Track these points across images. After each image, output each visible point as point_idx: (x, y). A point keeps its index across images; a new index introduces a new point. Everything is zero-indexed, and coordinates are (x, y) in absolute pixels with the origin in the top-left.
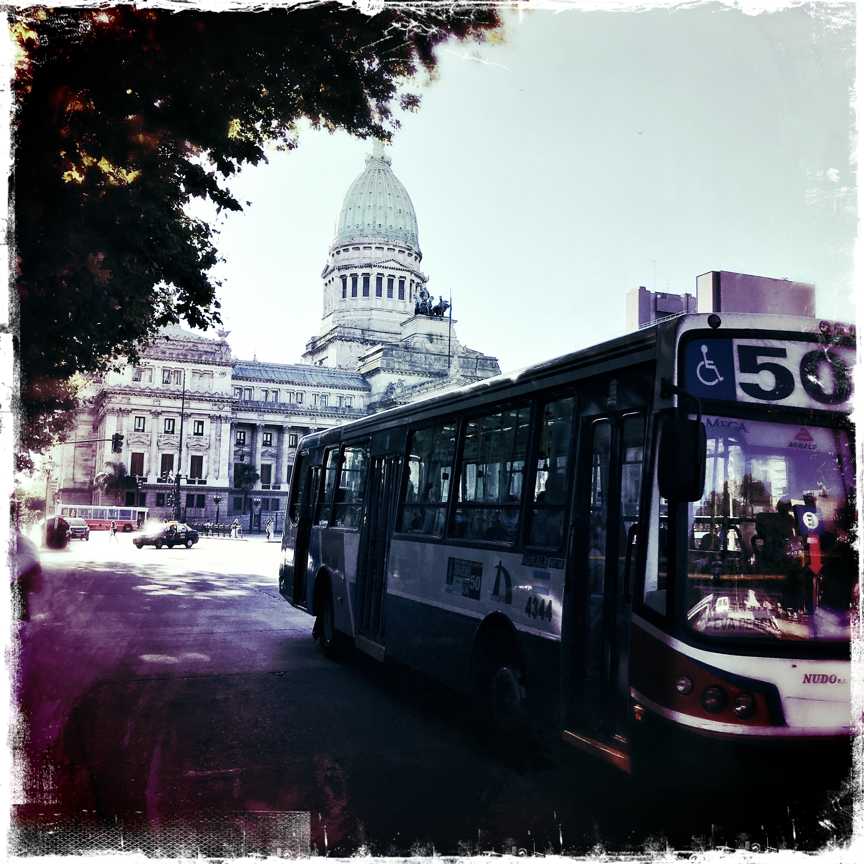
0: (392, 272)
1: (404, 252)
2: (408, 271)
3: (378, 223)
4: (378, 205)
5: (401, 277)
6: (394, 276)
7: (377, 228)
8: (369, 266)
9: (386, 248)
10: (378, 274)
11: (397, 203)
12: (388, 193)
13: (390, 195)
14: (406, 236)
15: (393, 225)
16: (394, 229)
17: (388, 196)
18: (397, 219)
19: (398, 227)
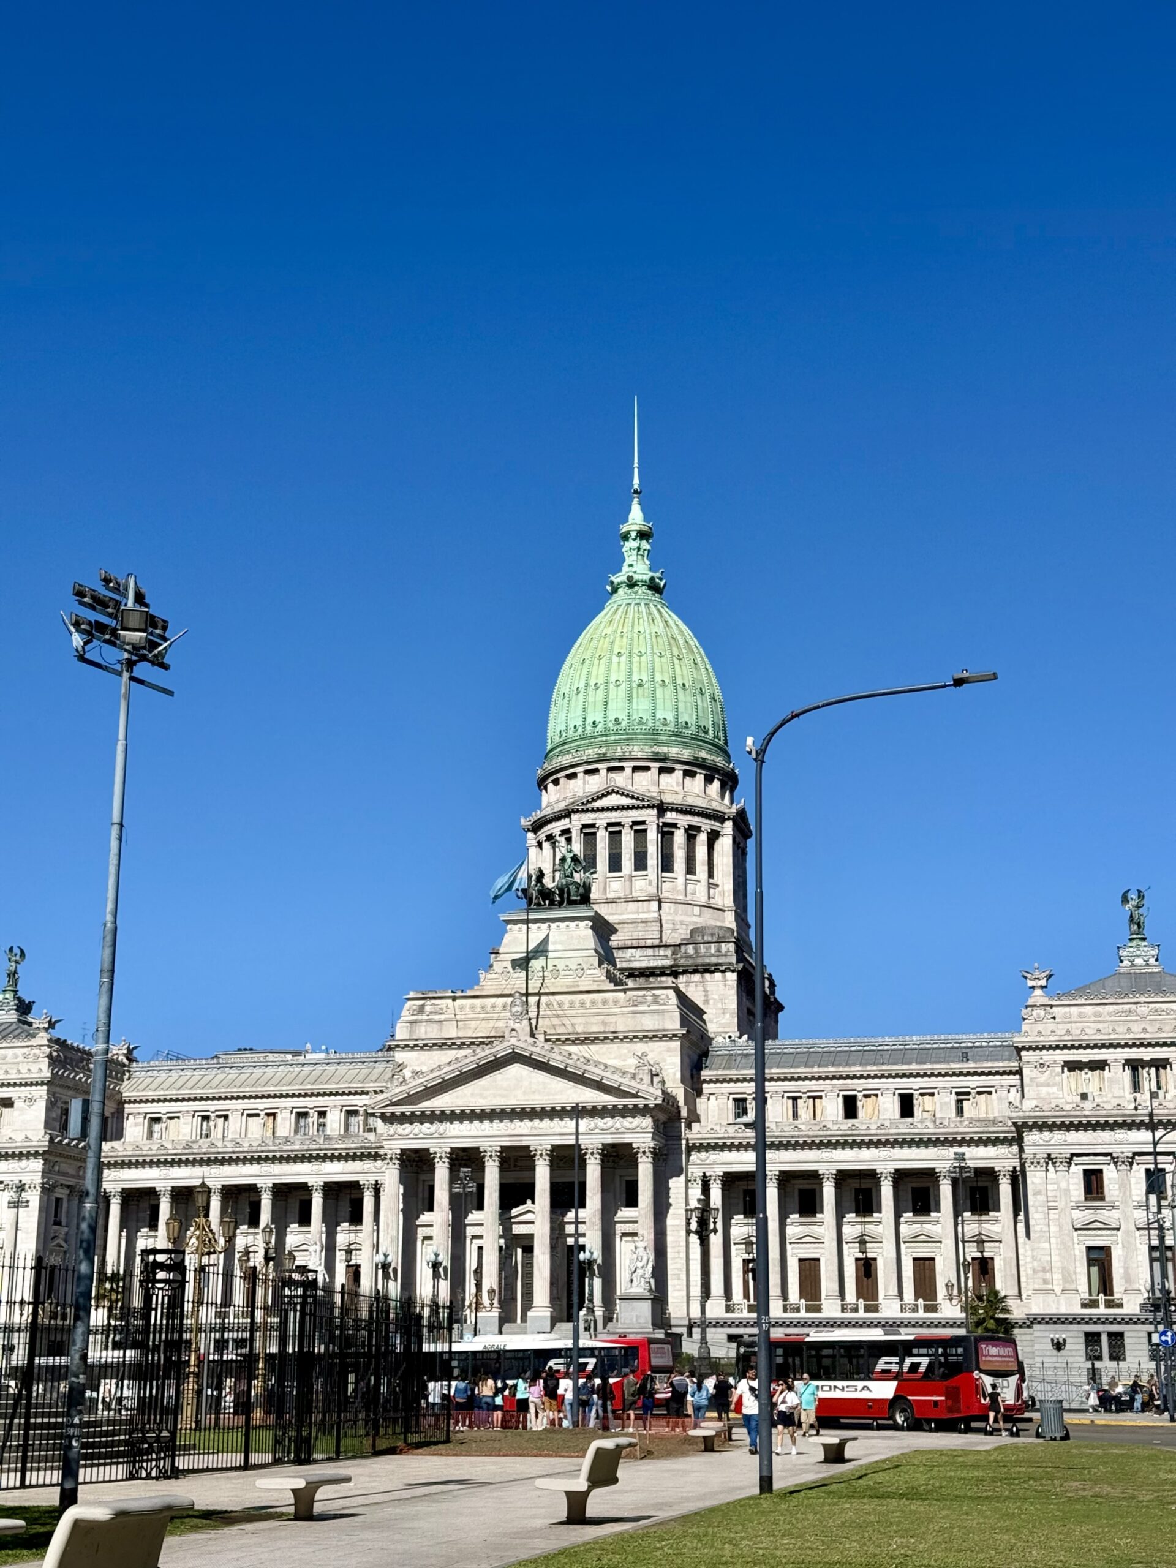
0: (614, 817)
1: (648, 768)
2: (649, 807)
3: (589, 721)
4: (592, 683)
5: (635, 823)
6: (619, 824)
7: (589, 729)
8: (567, 814)
9: (602, 766)
10: (585, 826)
11: (635, 669)
12: (616, 652)
13: (619, 654)
14: (654, 732)
15: (622, 716)
16: (624, 724)
17: (615, 659)
18: (630, 701)
19: (635, 717)
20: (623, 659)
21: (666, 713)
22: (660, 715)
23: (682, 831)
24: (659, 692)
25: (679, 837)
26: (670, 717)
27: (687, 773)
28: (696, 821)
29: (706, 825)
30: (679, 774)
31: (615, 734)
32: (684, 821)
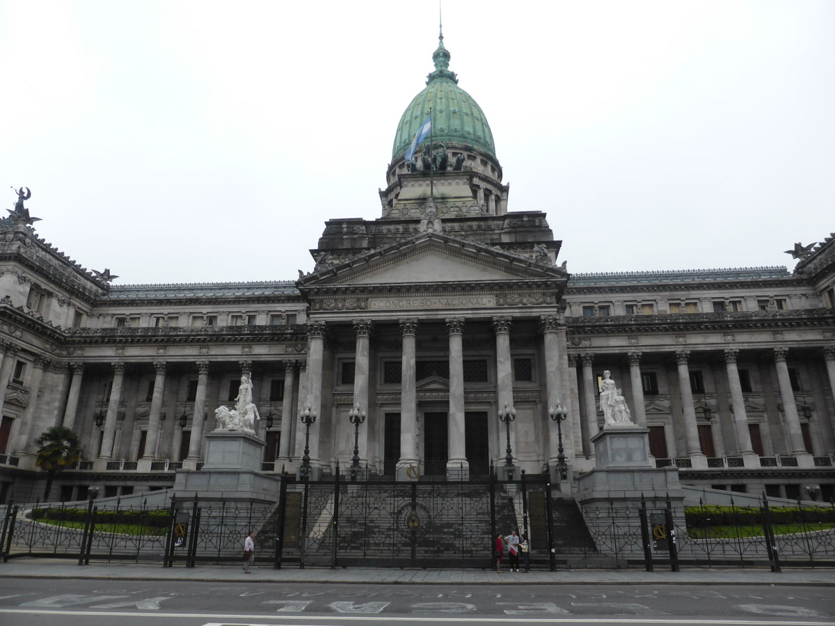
11: (451, 104)
12: (439, 96)
13: (441, 99)
14: (463, 137)
15: (444, 127)
16: (446, 131)
17: (438, 100)
18: (449, 119)
19: (453, 128)
20: (444, 100)
21: (469, 128)
22: (467, 129)
23: (482, 190)
24: (465, 117)
25: (481, 194)
26: (472, 131)
27: (482, 160)
28: (489, 187)
29: (495, 191)
30: (478, 160)
31: (441, 136)
32: (483, 185)
